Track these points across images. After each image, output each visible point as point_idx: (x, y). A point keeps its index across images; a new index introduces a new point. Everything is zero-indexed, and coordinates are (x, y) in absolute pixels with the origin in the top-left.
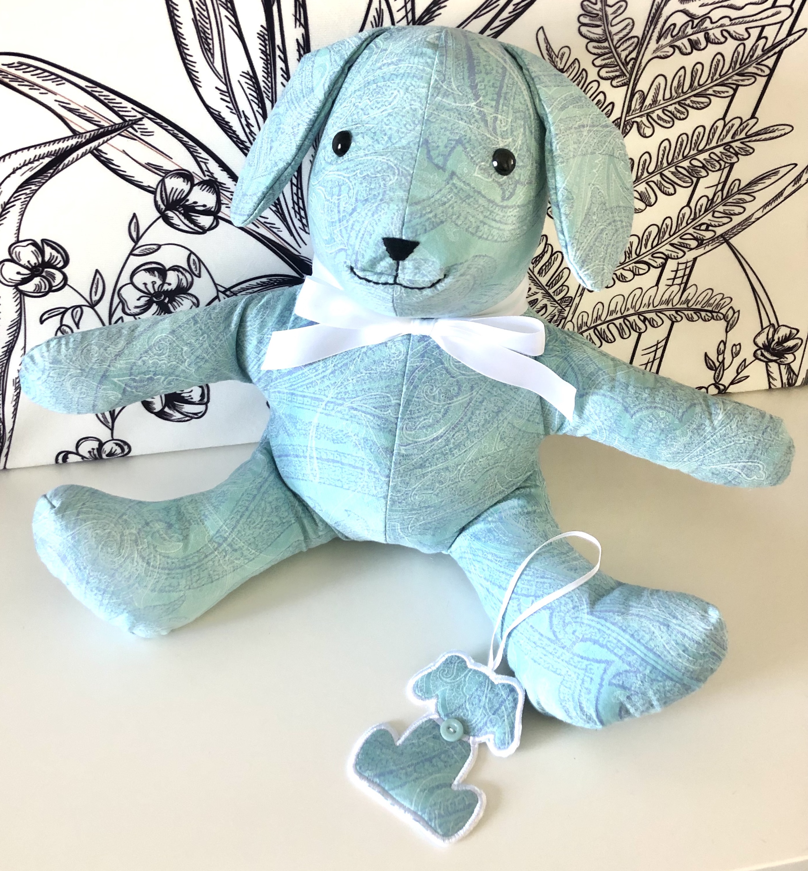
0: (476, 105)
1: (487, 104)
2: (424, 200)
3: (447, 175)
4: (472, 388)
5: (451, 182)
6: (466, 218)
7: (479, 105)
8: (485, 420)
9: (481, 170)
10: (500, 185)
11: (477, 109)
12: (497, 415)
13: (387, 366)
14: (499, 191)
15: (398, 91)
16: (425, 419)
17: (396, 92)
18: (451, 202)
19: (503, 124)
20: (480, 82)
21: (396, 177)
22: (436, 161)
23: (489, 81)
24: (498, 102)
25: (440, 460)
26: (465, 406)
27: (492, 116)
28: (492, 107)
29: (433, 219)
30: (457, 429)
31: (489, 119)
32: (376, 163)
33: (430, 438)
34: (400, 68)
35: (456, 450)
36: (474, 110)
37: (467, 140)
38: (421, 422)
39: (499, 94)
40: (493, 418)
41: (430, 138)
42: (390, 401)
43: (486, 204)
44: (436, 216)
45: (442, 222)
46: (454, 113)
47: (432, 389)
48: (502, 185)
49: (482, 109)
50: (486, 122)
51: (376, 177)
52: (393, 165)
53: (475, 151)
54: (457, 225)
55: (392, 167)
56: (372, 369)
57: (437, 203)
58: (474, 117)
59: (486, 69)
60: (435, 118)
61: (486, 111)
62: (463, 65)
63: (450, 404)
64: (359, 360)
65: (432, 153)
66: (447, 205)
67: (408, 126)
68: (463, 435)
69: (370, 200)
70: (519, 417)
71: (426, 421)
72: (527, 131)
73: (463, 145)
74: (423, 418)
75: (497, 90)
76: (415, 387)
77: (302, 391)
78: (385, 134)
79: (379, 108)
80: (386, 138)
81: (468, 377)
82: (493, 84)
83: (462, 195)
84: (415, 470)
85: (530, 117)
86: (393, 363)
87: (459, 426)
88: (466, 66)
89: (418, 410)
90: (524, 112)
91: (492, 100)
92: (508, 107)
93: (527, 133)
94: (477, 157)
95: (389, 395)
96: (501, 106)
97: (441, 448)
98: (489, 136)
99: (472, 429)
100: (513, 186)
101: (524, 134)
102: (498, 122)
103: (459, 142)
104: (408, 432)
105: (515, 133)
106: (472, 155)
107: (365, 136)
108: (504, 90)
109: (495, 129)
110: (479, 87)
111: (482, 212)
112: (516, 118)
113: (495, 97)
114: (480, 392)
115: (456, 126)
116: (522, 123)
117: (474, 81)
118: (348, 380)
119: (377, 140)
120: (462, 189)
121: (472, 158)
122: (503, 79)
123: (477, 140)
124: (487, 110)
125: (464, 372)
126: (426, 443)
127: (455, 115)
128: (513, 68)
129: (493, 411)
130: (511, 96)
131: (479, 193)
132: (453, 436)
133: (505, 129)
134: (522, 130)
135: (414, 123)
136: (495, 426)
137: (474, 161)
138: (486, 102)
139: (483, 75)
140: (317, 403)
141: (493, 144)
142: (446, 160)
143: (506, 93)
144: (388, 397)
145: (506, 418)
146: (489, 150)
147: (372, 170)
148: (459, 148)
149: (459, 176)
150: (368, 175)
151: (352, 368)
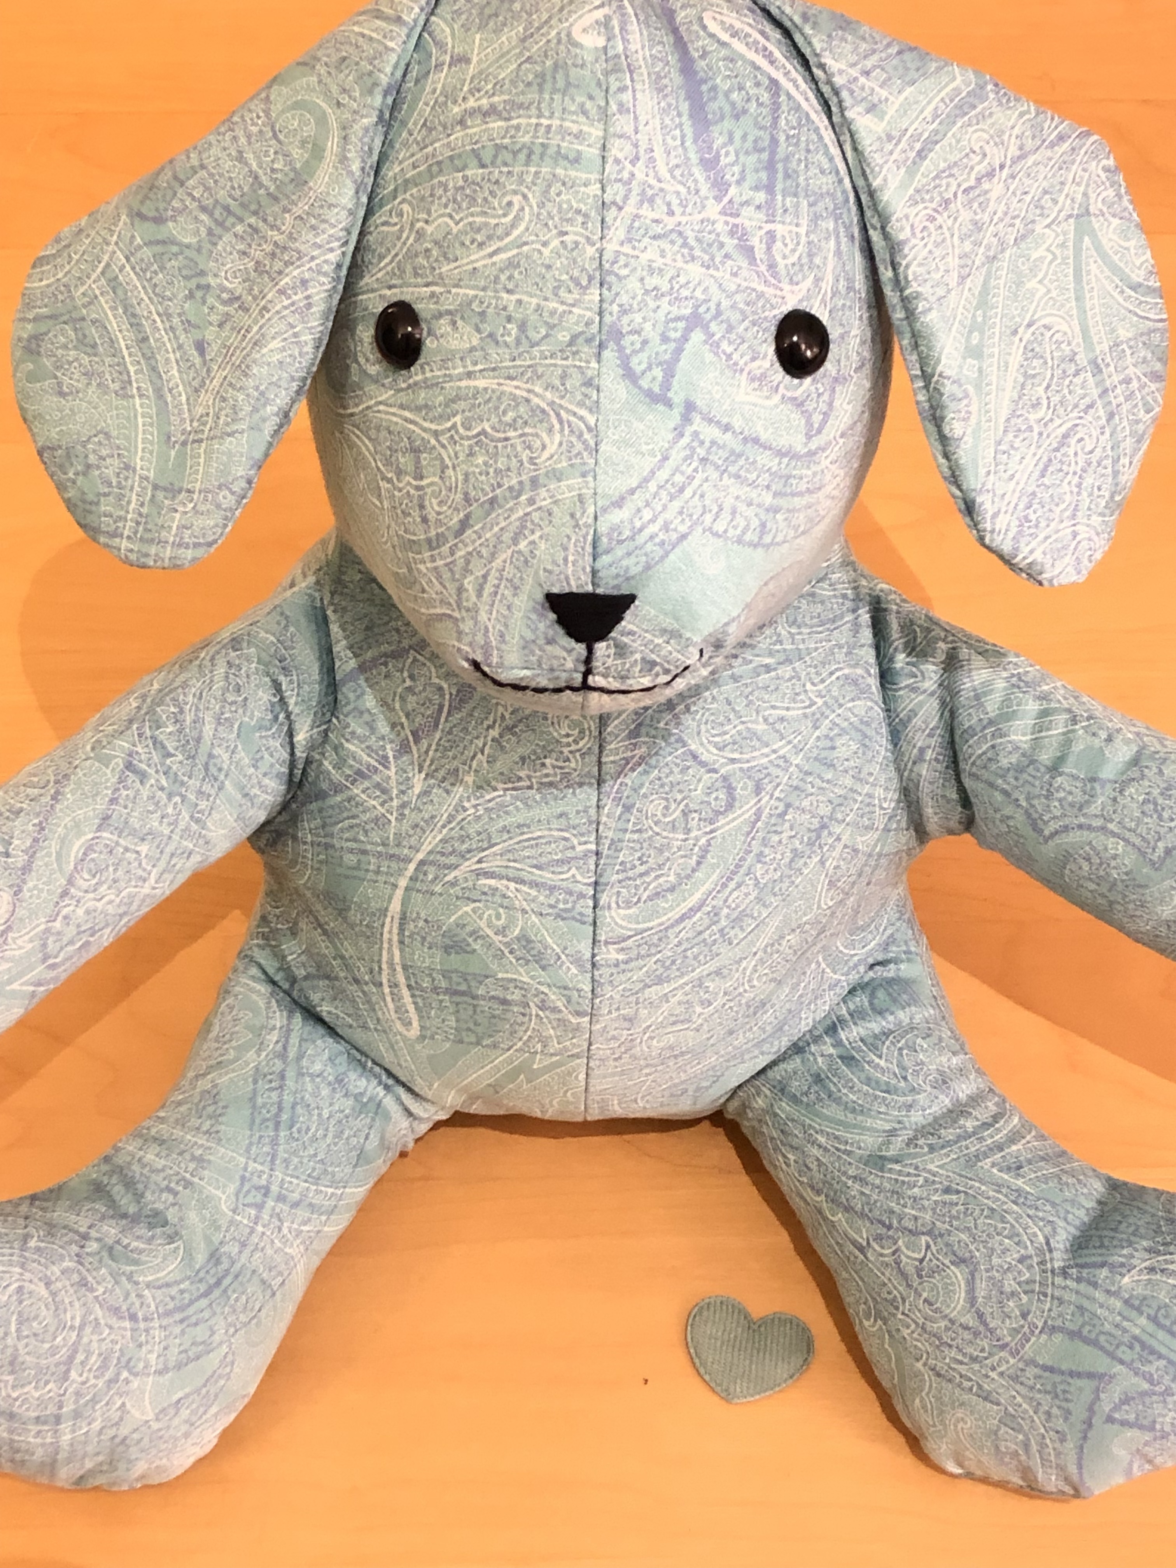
0: (723, 213)
1: (747, 203)
2: (632, 492)
3: (676, 415)
4: (758, 790)
5: (689, 430)
6: (734, 512)
7: (731, 211)
8: (794, 851)
9: (753, 380)
10: (799, 404)
11: (727, 223)
12: (819, 837)
13: (554, 767)
14: (798, 420)
15: (525, 197)
16: (657, 877)
17: (517, 199)
18: (696, 482)
19: (791, 246)
20: (725, 145)
21: (557, 438)
22: (644, 383)
23: (744, 137)
24: (770, 189)
25: (701, 957)
26: (746, 829)
27: (763, 232)
28: (759, 207)
29: (662, 536)
30: (732, 885)
31: (757, 242)
32: (499, 398)
33: (675, 914)
34: (518, 128)
35: (737, 929)
36: (720, 227)
37: (713, 311)
38: (649, 884)
39: (770, 166)
40: (811, 844)
41: (625, 320)
42: (573, 848)
43: (774, 464)
44: (666, 527)
45: (684, 537)
46: (673, 242)
47: (666, 808)
48: (802, 404)
49: (737, 221)
50: (749, 252)
51: (507, 439)
52: (543, 405)
53: (733, 336)
54: (716, 535)
55: (543, 411)
56: (520, 779)
57: (664, 494)
58: (722, 245)
59: (733, 105)
60: (626, 266)
61: (747, 223)
62: (677, 107)
63: (712, 832)
64: (484, 759)
65: (634, 362)
66: (688, 492)
67: (562, 293)
68: (747, 895)
69: (501, 501)
70: (866, 828)
71: (661, 880)
72: (844, 240)
73: (706, 327)
74: (653, 875)
75: (765, 156)
76: (628, 808)
77: (355, 840)
78: (509, 319)
79: (481, 245)
80: (513, 328)
81: (745, 766)
82: (755, 141)
83: (718, 457)
84: (647, 991)
85: (847, 201)
86: (568, 760)
87: (737, 879)
88: (685, 107)
89: (640, 859)
90: (832, 196)
91: (756, 188)
92: (795, 195)
93: (844, 247)
94: (739, 352)
95: (566, 835)
96: (779, 197)
97: (700, 933)
98: (761, 288)
99: (767, 877)
100: (826, 397)
101: (838, 253)
102: (779, 244)
103: (695, 321)
104: (622, 912)
105: (817, 260)
106: (729, 350)
107: (460, 323)
108: (783, 149)
109: (772, 266)
110: (724, 161)
111: (768, 487)
112: (816, 219)
113: (764, 175)
114: (777, 794)
115: (682, 280)
116: (831, 226)
117: (710, 148)
118: (465, 810)
119: (491, 335)
120: (713, 443)
121: (729, 357)
122: (776, 120)
123: (733, 307)
124: (750, 218)
125: (736, 756)
126: (666, 929)
127: (676, 248)
128: (794, 74)
129: (809, 830)
130: (800, 160)
131: (756, 441)
132: (726, 901)
133: (794, 259)
134: (832, 243)
135: (578, 284)
136: (816, 859)
137: (736, 364)
138: (744, 198)
139: (727, 124)
140: (394, 865)
141: (773, 307)
142: (669, 374)
143: (787, 159)
144: (566, 839)
145: (838, 839)
146: (765, 325)
147: (494, 420)
148: (697, 336)
149: (705, 410)
150: (483, 432)
151: (470, 779)
